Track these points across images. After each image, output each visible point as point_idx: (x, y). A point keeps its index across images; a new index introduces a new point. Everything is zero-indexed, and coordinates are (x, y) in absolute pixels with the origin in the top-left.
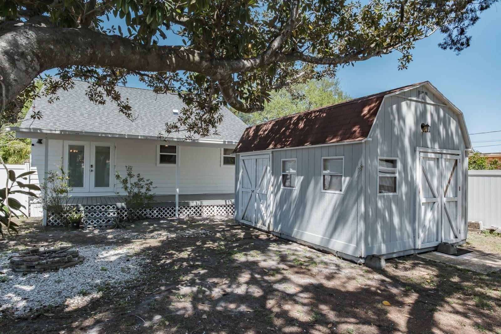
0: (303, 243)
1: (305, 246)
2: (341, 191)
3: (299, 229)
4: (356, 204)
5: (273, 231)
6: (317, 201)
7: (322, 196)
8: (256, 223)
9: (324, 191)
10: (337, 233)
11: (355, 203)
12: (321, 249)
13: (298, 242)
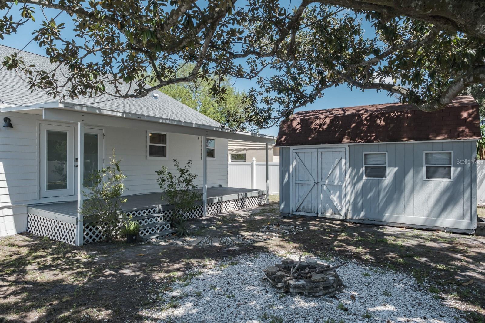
0: (397, 225)
1: (400, 228)
2: (450, 178)
3: (392, 213)
4: (470, 189)
5: (351, 219)
6: (418, 188)
7: (424, 184)
8: (324, 212)
9: (428, 179)
10: (445, 214)
11: (467, 188)
12: (424, 228)
13: (391, 225)
